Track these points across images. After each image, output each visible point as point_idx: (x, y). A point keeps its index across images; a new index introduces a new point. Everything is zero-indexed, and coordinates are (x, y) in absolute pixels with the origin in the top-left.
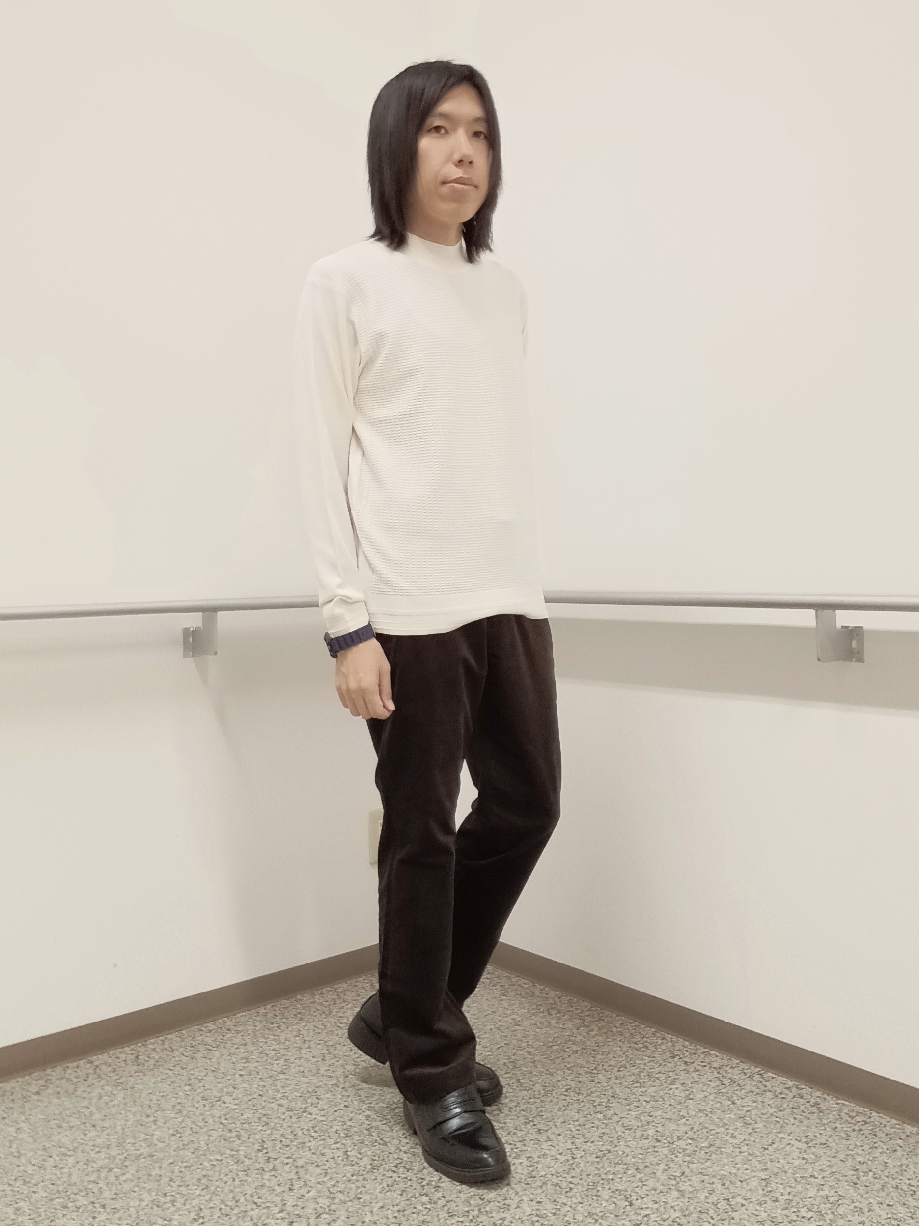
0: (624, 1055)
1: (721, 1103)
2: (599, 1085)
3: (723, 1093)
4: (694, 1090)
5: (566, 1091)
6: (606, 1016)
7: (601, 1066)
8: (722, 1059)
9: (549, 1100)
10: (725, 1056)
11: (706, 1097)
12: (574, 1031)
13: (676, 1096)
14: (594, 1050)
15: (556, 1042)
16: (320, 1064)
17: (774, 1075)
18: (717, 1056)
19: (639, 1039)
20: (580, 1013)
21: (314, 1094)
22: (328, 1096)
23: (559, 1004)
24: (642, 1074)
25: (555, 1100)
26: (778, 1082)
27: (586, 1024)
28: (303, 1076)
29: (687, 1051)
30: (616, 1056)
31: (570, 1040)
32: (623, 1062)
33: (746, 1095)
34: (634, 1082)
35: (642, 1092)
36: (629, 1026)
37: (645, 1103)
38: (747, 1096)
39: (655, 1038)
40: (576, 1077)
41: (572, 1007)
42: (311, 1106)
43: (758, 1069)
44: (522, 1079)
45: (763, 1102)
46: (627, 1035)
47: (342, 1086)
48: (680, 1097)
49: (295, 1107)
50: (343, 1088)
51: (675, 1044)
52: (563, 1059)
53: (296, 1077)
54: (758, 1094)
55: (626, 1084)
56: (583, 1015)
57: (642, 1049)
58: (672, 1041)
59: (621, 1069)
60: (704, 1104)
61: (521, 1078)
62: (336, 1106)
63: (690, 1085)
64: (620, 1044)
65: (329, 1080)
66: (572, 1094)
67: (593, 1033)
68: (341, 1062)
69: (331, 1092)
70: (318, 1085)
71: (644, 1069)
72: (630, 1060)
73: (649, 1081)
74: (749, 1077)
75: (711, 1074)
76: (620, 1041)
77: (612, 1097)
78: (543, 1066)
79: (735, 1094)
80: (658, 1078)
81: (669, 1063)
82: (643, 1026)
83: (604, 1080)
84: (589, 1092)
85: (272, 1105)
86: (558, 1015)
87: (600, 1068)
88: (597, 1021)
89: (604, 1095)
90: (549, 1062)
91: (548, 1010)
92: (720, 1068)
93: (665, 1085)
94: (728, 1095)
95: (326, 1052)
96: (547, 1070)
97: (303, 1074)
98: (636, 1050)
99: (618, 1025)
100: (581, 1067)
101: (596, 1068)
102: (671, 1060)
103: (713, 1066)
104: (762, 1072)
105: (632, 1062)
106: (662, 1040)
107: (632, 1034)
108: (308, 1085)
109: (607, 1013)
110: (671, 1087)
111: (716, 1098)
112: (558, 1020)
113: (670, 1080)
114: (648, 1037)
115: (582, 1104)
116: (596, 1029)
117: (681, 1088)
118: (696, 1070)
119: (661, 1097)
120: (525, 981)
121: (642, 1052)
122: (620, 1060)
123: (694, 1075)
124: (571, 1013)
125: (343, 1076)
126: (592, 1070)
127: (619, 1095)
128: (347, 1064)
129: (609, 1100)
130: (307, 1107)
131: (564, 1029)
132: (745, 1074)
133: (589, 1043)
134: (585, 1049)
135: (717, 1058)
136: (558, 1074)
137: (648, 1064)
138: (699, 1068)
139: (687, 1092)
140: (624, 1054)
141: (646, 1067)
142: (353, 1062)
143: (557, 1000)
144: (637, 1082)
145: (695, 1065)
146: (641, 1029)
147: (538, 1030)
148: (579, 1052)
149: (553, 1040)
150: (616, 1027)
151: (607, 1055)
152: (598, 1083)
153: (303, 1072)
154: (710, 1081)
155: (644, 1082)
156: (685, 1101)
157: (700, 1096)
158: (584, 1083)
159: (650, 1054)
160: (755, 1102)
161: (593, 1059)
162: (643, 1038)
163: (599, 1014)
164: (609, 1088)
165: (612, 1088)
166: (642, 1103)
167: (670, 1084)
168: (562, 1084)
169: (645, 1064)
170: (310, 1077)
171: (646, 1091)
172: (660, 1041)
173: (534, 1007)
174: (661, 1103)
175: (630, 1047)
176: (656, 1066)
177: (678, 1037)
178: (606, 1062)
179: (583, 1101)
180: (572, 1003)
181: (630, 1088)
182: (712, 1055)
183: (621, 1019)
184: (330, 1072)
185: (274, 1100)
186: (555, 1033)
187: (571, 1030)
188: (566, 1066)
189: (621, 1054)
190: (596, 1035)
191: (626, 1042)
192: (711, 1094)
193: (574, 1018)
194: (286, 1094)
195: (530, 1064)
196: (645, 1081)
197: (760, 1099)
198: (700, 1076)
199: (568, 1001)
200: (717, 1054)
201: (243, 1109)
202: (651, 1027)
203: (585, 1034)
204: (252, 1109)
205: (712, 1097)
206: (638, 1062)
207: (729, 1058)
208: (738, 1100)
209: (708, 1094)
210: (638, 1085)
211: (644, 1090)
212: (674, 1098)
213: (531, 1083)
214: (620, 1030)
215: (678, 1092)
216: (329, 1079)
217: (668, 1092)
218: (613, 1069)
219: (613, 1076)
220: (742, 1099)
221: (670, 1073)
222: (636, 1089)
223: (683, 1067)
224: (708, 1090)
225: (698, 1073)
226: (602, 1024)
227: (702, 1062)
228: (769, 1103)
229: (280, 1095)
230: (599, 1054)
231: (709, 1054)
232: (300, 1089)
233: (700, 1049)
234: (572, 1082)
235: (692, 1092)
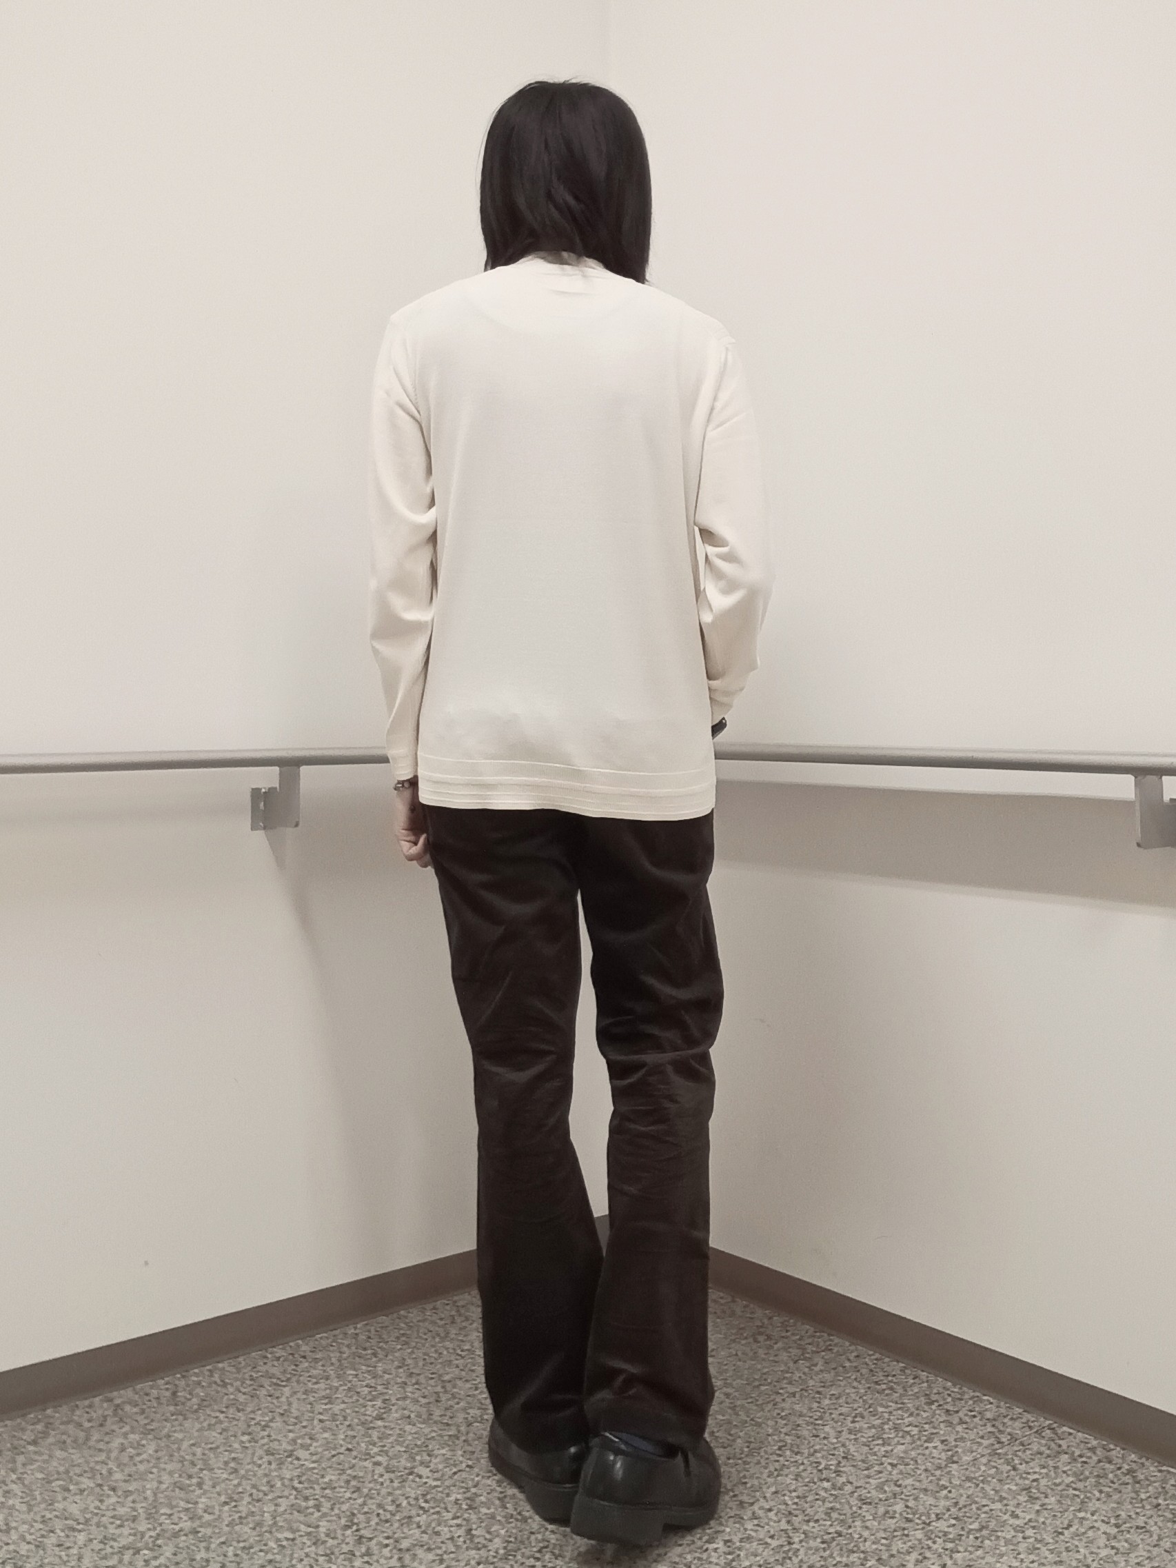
0: (861, 1401)
1: (996, 1468)
2: (825, 1442)
3: (999, 1454)
4: (960, 1450)
5: (780, 1449)
6: (836, 1345)
7: (827, 1414)
8: (998, 1407)
9: (755, 1461)
10: (1002, 1404)
11: (976, 1459)
12: (791, 1364)
13: (933, 1458)
14: (819, 1393)
15: (765, 1380)
16: (433, 1407)
17: (1071, 1431)
18: (991, 1403)
19: (882, 1378)
20: (800, 1339)
21: (424, 1449)
22: (443, 1451)
23: (770, 1327)
24: (886, 1427)
25: (763, 1462)
26: (1075, 1439)
27: (807, 1355)
28: (410, 1424)
29: (949, 1395)
30: (849, 1400)
31: (784, 1378)
32: (860, 1409)
33: (1033, 1457)
34: (874, 1438)
35: (886, 1452)
36: (867, 1360)
37: (889, 1468)
38: (1033, 1460)
39: (903, 1377)
40: (793, 1429)
41: (787, 1331)
42: (421, 1465)
43: (1048, 1422)
44: (718, 1431)
45: (1056, 1468)
46: (864, 1371)
47: (464, 1438)
48: (939, 1459)
49: (398, 1467)
50: (464, 1441)
51: (932, 1385)
52: (774, 1405)
53: (399, 1425)
54: (1049, 1456)
55: (865, 1440)
56: (802, 1343)
57: (887, 1392)
58: (927, 1381)
59: (856, 1419)
60: (973, 1469)
61: (715, 1430)
62: (455, 1465)
63: (953, 1443)
64: (855, 1384)
65: (445, 1430)
66: (788, 1453)
67: (817, 1369)
68: (462, 1404)
69: (449, 1446)
70: (429, 1437)
71: (889, 1420)
72: (870, 1407)
73: (897, 1436)
74: (1036, 1432)
75: (983, 1428)
76: (856, 1379)
77: (843, 1458)
78: (747, 1413)
79: (1016, 1456)
80: (908, 1433)
81: (925, 1411)
82: (887, 1360)
83: (832, 1433)
84: (812, 1450)
85: (366, 1464)
86: (768, 1343)
87: (827, 1416)
88: (823, 1351)
89: (833, 1455)
90: (755, 1408)
91: (753, 1336)
92: (995, 1420)
93: (918, 1443)
94: (1007, 1457)
95: (442, 1390)
96: (752, 1420)
97: (408, 1420)
98: (878, 1392)
99: (852, 1358)
100: (800, 1416)
101: (821, 1418)
102: (926, 1408)
103: (986, 1417)
104: (1055, 1425)
105: (871, 1410)
106: (914, 1379)
107: (871, 1371)
108: (416, 1436)
109: (837, 1340)
110: (926, 1445)
111: (990, 1461)
112: (768, 1349)
113: (925, 1436)
114: (894, 1376)
115: (802, 1468)
116: (821, 1362)
117: (941, 1447)
118: (962, 1422)
119: (912, 1459)
120: (722, 1294)
121: (887, 1395)
122: (855, 1406)
123: (959, 1428)
124: (786, 1340)
125: (465, 1425)
126: (816, 1420)
127: (853, 1456)
128: (471, 1408)
129: (840, 1462)
130: (413, 1467)
131: (776, 1362)
132: (1030, 1428)
133: (811, 1383)
134: (806, 1391)
135: (991, 1406)
136: (768, 1426)
137: (895, 1413)
138: (967, 1419)
139: (950, 1453)
140: (860, 1398)
141: (892, 1418)
142: (479, 1405)
143: (766, 1321)
144: (878, 1438)
145: (961, 1414)
146: (884, 1363)
147: (739, 1363)
148: (797, 1395)
149: (761, 1377)
150: (849, 1360)
151: (837, 1399)
152: (825, 1438)
153: (409, 1417)
154: (982, 1437)
155: (889, 1438)
156: (946, 1466)
157: (967, 1458)
158: (805, 1439)
159: (898, 1399)
160: (1044, 1468)
161: (817, 1404)
162: (888, 1376)
163: (825, 1342)
164: (839, 1445)
165: (844, 1445)
166: (885, 1468)
167: (926, 1441)
168: (774, 1440)
169: (890, 1413)
170: (419, 1425)
171: (892, 1450)
172: (912, 1381)
173: (734, 1331)
174: (913, 1467)
175: (869, 1388)
176: (906, 1415)
177: (936, 1376)
178: (836, 1409)
179: (803, 1464)
180: (787, 1326)
181: (868, 1446)
182: (985, 1400)
183: (857, 1350)
184: (447, 1418)
185: (367, 1457)
186: (764, 1367)
187: (786, 1364)
188: (779, 1414)
189: (857, 1398)
190: (821, 1371)
191: (863, 1382)
192: (983, 1456)
193: (790, 1347)
194: (385, 1448)
195: (729, 1411)
196: (890, 1436)
197: (1051, 1463)
198: (967, 1431)
199: (782, 1323)
200: (992, 1400)
201: (324, 1469)
202: (898, 1362)
203: (806, 1370)
204: (338, 1469)
205: (984, 1460)
206: (880, 1409)
207: (1008, 1405)
208: (1021, 1464)
209: (979, 1456)
210: (880, 1442)
211: (889, 1448)
212: (932, 1460)
213: (730, 1437)
214: (855, 1364)
215: (936, 1451)
216: (446, 1428)
217: (923, 1452)
218: (845, 1419)
219: (845, 1429)
220: (1027, 1463)
221: (925, 1426)
222: (877, 1448)
223: (944, 1418)
224: (979, 1451)
225: (964, 1426)
226: (828, 1356)
227: (971, 1411)
228: (1065, 1469)
229: (376, 1450)
230: (826, 1398)
231: (982, 1401)
232: (404, 1441)
233: (967, 1393)
234: (787, 1437)
235: (957, 1452)
